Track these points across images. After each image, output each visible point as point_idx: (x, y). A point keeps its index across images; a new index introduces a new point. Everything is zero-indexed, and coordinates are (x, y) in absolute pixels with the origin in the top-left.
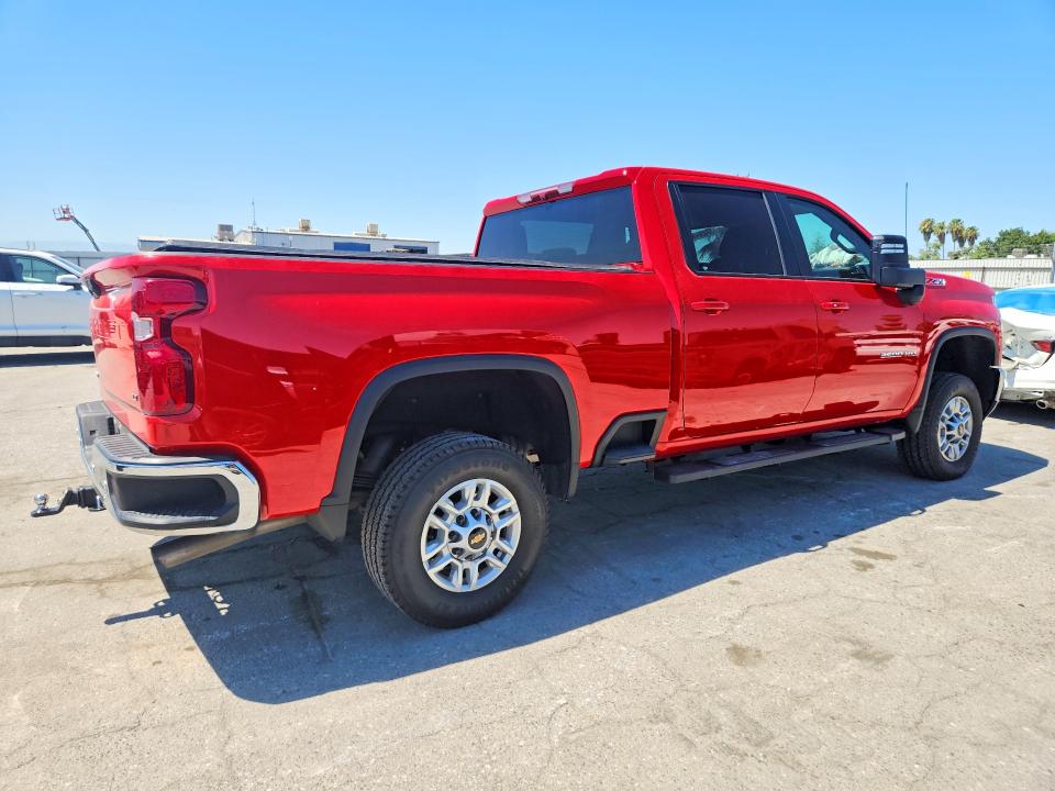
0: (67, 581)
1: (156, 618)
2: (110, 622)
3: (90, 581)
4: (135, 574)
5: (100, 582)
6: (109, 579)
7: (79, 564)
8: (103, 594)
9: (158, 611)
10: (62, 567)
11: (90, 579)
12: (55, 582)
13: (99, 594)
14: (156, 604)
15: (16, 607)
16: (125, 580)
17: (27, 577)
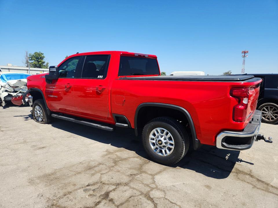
0: (259, 180)
1: (243, 160)
2: (253, 164)
3: (252, 176)
4: (239, 172)
5: (249, 174)
6: (246, 174)
7: (252, 185)
8: (251, 171)
9: (241, 161)
10: (258, 187)
11: (252, 177)
12: (263, 182)
13: (252, 171)
14: (241, 162)
15: (275, 180)
16: (243, 172)
17: (271, 189)
